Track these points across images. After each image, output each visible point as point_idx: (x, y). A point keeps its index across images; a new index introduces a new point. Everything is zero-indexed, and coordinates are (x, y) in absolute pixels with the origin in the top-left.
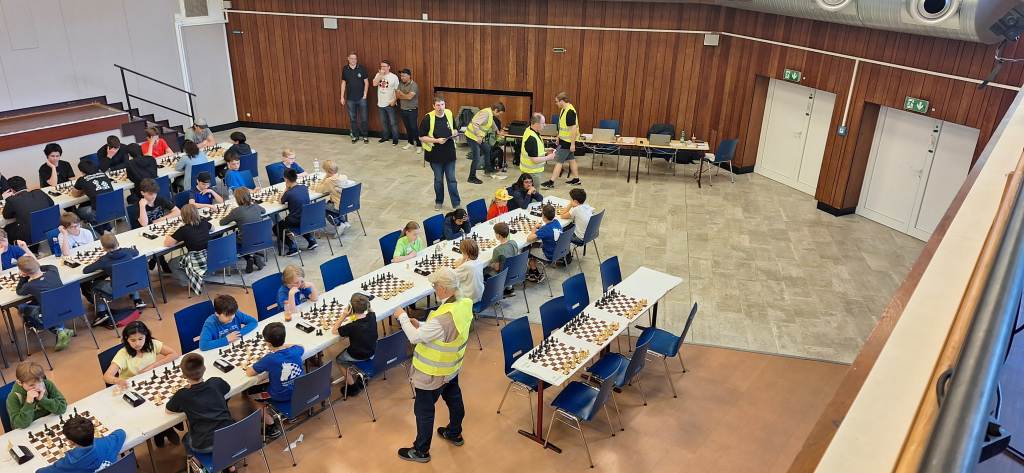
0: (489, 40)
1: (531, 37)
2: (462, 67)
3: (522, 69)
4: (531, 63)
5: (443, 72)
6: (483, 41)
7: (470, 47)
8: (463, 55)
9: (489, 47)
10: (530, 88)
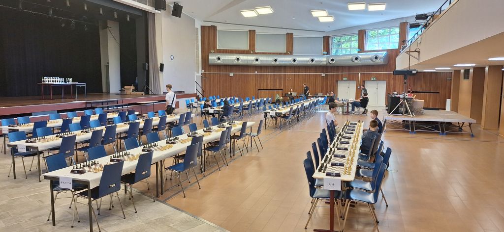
0: (272, 77)
1: (282, 76)
2: (265, 84)
3: (280, 84)
4: (282, 82)
5: (260, 85)
6: (271, 77)
7: (267, 79)
8: (265, 80)
9: (272, 79)
10: (282, 88)
